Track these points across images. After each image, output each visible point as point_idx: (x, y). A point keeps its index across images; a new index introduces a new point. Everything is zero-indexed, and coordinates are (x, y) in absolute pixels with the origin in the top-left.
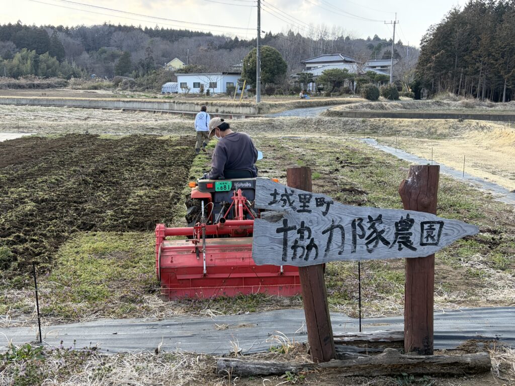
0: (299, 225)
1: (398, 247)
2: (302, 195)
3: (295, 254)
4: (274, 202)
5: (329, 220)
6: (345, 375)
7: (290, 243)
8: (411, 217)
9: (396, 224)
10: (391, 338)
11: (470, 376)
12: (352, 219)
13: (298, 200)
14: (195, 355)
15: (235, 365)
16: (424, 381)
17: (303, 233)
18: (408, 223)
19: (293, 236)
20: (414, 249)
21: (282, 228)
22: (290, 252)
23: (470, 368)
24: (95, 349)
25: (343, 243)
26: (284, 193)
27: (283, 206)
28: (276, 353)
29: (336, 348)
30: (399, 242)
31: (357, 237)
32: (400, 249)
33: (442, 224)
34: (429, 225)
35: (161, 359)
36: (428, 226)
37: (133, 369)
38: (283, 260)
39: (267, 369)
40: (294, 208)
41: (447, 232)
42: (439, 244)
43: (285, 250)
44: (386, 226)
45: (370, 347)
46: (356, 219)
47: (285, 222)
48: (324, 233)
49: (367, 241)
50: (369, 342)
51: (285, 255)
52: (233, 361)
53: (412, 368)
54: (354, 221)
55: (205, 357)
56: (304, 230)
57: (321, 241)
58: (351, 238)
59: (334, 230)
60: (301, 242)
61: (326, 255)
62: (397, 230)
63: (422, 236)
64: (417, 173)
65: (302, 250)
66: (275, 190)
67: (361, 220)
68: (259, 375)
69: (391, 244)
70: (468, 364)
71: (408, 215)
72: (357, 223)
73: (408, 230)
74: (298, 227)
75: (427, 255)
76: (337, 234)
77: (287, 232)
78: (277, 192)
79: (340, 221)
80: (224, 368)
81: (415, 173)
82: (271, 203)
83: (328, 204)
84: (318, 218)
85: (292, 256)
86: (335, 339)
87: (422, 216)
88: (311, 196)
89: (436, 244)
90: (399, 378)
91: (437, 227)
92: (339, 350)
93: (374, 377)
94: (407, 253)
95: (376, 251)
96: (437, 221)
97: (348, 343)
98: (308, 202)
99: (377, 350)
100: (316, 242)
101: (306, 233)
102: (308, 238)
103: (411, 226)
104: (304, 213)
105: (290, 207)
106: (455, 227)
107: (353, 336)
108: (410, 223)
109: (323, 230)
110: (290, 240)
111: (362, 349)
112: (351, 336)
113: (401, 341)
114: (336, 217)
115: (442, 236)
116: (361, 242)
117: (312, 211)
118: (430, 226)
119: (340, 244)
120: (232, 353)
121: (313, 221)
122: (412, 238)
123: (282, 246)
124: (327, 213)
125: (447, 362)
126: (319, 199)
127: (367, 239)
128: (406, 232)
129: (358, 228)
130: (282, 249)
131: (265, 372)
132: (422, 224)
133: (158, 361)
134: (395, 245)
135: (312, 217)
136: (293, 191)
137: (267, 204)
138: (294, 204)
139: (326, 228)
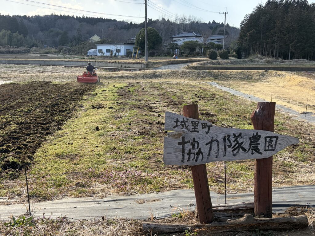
0: (191, 140)
1: (251, 152)
2: (193, 121)
3: (189, 158)
4: (177, 126)
5: (210, 137)
6: (221, 231)
7: (186, 151)
8: (259, 134)
9: (250, 138)
10: (246, 207)
11: (296, 230)
12: (224, 136)
13: (191, 125)
14: (127, 220)
15: (154, 227)
16: (269, 234)
17: (194, 145)
18: (257, 137)
19: (188, 147)
20: (261, 153)
21: (181, 142)
22: (186, 157)
23: (296, 225)
24: (64, 218)
25: (218, 151)
26: (182, 120)
27: (182, 129)
28: (176, 218)
29: (214, 214)
30: (252, 149)
31: (227, 146)
32: (253, 153)
33: (277, 138)
35: (106, 223)
36: (269, 139)
37: (89, 230)
38: (182, 162)
39: (173, 229)
40: (188, 130)
41: (280, 142)
42: (276, 150)
43: (183, 155)
45: (234, 213)
46: (226, 136)
47: (183, 138)
48: (207, 144)
49: (232, 149)
50: (233, 210)
51: (183, 158)
52: (152, 224)
53: (261, 226)
54: (225, 137)
55: (133, 222)
56: (195, 143)
57: (205, 149)
58: (223, 147)
59: (213, 143)
60: (193, 150)
61: (208, 158)
62: (251, 142)
63: (265, 145)
64: (262, 107)
65: (194, 155)
66: (177, 119)
67: (229, 136)
68: (168, 232)
69: (247, 150)
70: (295, 222)
71: (257, 133)
72: (226, 138)
73: (257, 142)
74: (191, 141)
75: (268, 157)
76: (215, 145)
77: (184, 145)
78: (178, 120)
79: (216, 137)
80: (147, 229)
81: (261, 107)
82: (174, 127)
83: (209, 127)
85: (188, 159)
86: (213, 208)
87: (266, 133)
88: (199, 122)
89: (274, 150)
90: (254, 232)
91: (274, 139)
92: (216, 215)
93: (238, 232)
94: (257, 156)
95: (238, 155)
96: (274, 136)
97: (221, 211)
98: (197, 126)
99: (238, 215)
100: (202, 150)
101: (196, 145)
102: (197, 148)
103: (259, 139)
104: (195, 133)
106: (285, 139)
107: (223, 206)
109: (206, 143)
110: (186, 149)
111: (229, 215)
112: (222, 207)
113: (252, 209)
114: (214, 135)
115: (277, 145)
116: (229, 150)
117: (200, 131)
118: (271, 139)
119: (217, 151)
120: (150, 218)
121: (200, 138)
122: (259, 147)
123: (181, 153)
124: (208, 133)
125: (282, 222)
126: (203, 124)
127: (233, 148)
128: (256, 143)
129: (227, 141)
130: (181, 155)
131: (172, 231)
132: (266, 138)
133: (104, 225)
134: (249, 151)
135: (200, 135)
137: (172, 128)
138: (188, 127)
139: (208, 142)
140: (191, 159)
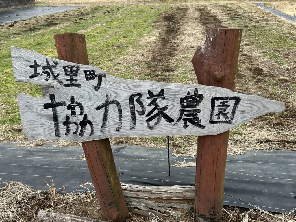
0: (68, 100)
1: (183, 125)
2: (68, 67)
3: (68, 130)
4: (36, 75)
5: (102, 95)
7: (62, 119)
8: (200, 92)
9: (182, 100)
12: (130, 94)
13: (64, 73)
17: (74, 109)
19: (63, 112)
20: (203, 127)
21: (50, 103)
22: (63, 128)
25: (120, 120)
26: (46, 64)
27: (47, 80)
30: (184, 119)
31: (136, 113)
32: (186, 126)
33: (238, 100)
34: (222, 101)
36: (221, 103)
38: (56, 135)
40: (60, 82)
41: (244, 109)
42: (233, 122)
44: (170, 102)
46: (135, 94)
47: (52, 97)
48: (98, 109)
49: (147, 118)
51: (57, 130)
54: (132, 96)
56: (75, 106)
57: (96, 117)
58: (129, 114)
59: (110, 106)
60: (73, 118)
61: (102, 131)
62: (183, 106)
63: (212, 113)
65: (75, 126)
66: (35, 61)
69: (175, 121)
71: (196, 90)
72: (135, 99)
73: (195, 106)
74: (68, 103)
75: (217, 133)
76: (113, 110)
77: (56, 108)
78: (38, 63)
79: (116, 97)
81: (209, 39)
82: (32, 77)
83: (100, 77)
84: (89, 93)
85: (66, 132)
87: (214, 91)
88: (78, 68)
89: (229, 122)
91: (232, 103)
94: (193, 131)
95: (158, 128)
96: (232, 96)
98: (76, 75)
100: (90, 118)
101: (78, 110)
103: (199, 102)
104: (72, 87)
105: (55, 81)
106: (254, 103)
108: (198, 99)
109: (96, 106)
110: (60, 116)
114: (111, 92)
115: (237, 113)
117: (82, 85)
118: (223, 103)
119: (118, 121)
121: (84, 97)
122: (199, 116)
123: (53, 122)
124: (99, 88)
126: (88, 71)
127: (147, 116)
128: (193, 109)
129: (136, 104)
130: (54, 126)
132: (213, 100)
134: (179, 123)
136: (56, 63)
137: (28, 78)
138: (59, 78)
139: (100, 104)
140: (72, 132)
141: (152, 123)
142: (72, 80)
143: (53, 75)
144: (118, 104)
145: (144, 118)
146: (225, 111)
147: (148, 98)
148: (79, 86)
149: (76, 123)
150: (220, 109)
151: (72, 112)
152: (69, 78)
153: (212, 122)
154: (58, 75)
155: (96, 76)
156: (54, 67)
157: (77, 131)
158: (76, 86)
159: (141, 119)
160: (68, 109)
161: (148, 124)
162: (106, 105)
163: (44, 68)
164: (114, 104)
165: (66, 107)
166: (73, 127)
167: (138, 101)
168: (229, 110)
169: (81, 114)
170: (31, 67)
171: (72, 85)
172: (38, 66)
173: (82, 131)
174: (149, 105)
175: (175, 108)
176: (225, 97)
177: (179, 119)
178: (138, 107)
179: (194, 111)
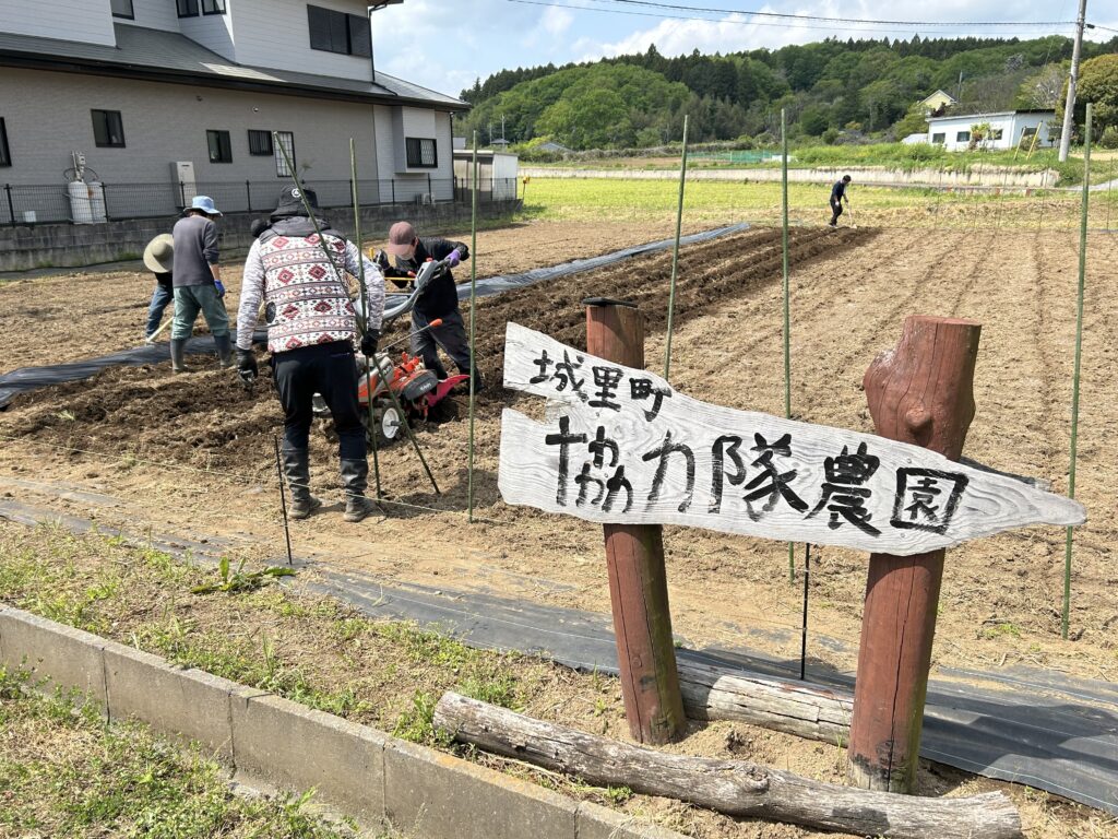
0: (593, 433)
1: (828, 520)
2: (601, 369)
4: (542, 378)
5: (659, 431)
7: (574, 469)
8: (870, 452)
9: (829, 463)
12: (717, 436)
13: (592, 380)
17: (601, 452)
18: (862, 464)
19: (579, 455)
20: (874, 532)
21: (557, 435)
22: (573, 488)
25: (690, 487)
26: (562, 360)
27: (560, 389)
30: (831, 508)
31: (725, 479)
32: (834, 525)
33: (961, 481)
34: (923, 478)
36: (920, 482)
38: (558, 502)
40: (584, 397)
41: (977, 503)
42: (949, 530)
44: (801, 463)
46: (725, 438)
47: (564, 422)
48: (647, 457)
49: (748, 493)
51: (562, 491)
54: (719, 441)
56: (604, 446)
57: (640, 476)
58: (710, 477)
59: (671, 455)
60: (597, 469)
61: (649, 507)
62: (830, 476)
63: (898, 502)
65: (598, 486)
66: (544, 352)
71: (863, 447)
72: (726, 446)
73: (859, 482)
74: (592, 438)
75: (909, 553)
76: (677, 463)
77: (567, 446)
78: (548, 357)
79: (685, 438)
82: (534, 381)
83: (659, 395)
84: (634, 424)
85: (577, 497)
88: (620, 374)
89: (940, 530)
91: (947, 486)
94: (852, 537)
95: (768, 518)
96: (948, 471)
98: (615, 386)
100: (628, 475)
101: (607, 454)
103: (868, 474)
104: (605, 409)
105: (574, 393)
108: (866, 466)
109: (644, 452)
110: (573, 463)
114: (678, 427)
115: (958, 512)
116: (734, 492)
117: (623, 407)
118: (927, 482)
119: (684, 489)
121: (624, 430)
122: (867, 504)
123: (557, 474)
124: (655, 416)
126: (637, 381)
127: (748, 487)
128: (854, 486)
129: (726, 456)
130: (557, 480)
134: (820, 514)
135: (622, 421)
136: (581, 360)
137: (528, 381)
138: (582, 388)
139: (653, 448)
140: (589, 498)
141: (757, 505)
142: (605, 394)
143: (573, 382)
144: (688, 453)
145: (741, 491)
146: (930, 501)
147: (753, 449)
148: (615, 407)
149: (599, 482)
150: (916, 496)
151: (596, 456)
152: (600, 389)
153: (897, 523)
154: (582, 382)
155: (652, 391)
156: (577, 366)
157: (599, 498)
158: (611, 407)
159: (734, 494)
160: (590, 451)
161: (749, 507)
162: (663, 453)
163: (559, 366)
164: (680, 453)
165: (586, 446)
166: (593, 489)
167: (732, 453)
168: (941, 501)
169: (612, 465)
170: (536, 362)
171: (604, 404)
172: (549, 362)
173: (609, 500)
174: (755, 464)
175: (810, 480)
176: (931, 471)
177: (821, 505)
178: (729, 466)
179: (857, 491)
